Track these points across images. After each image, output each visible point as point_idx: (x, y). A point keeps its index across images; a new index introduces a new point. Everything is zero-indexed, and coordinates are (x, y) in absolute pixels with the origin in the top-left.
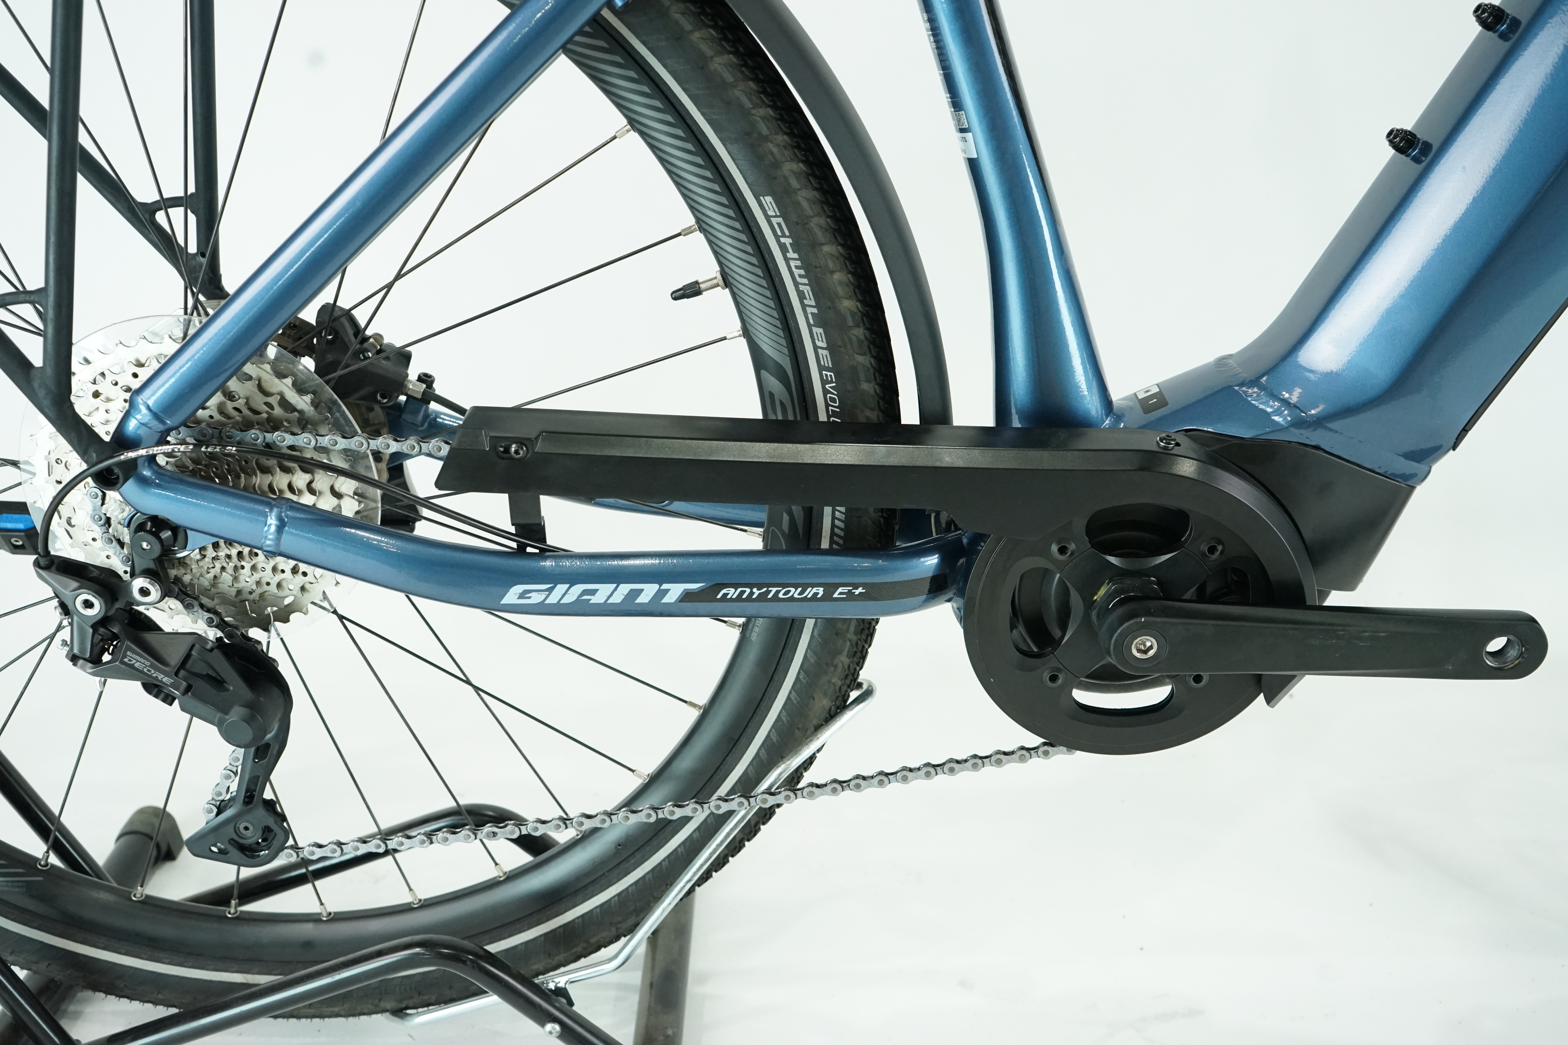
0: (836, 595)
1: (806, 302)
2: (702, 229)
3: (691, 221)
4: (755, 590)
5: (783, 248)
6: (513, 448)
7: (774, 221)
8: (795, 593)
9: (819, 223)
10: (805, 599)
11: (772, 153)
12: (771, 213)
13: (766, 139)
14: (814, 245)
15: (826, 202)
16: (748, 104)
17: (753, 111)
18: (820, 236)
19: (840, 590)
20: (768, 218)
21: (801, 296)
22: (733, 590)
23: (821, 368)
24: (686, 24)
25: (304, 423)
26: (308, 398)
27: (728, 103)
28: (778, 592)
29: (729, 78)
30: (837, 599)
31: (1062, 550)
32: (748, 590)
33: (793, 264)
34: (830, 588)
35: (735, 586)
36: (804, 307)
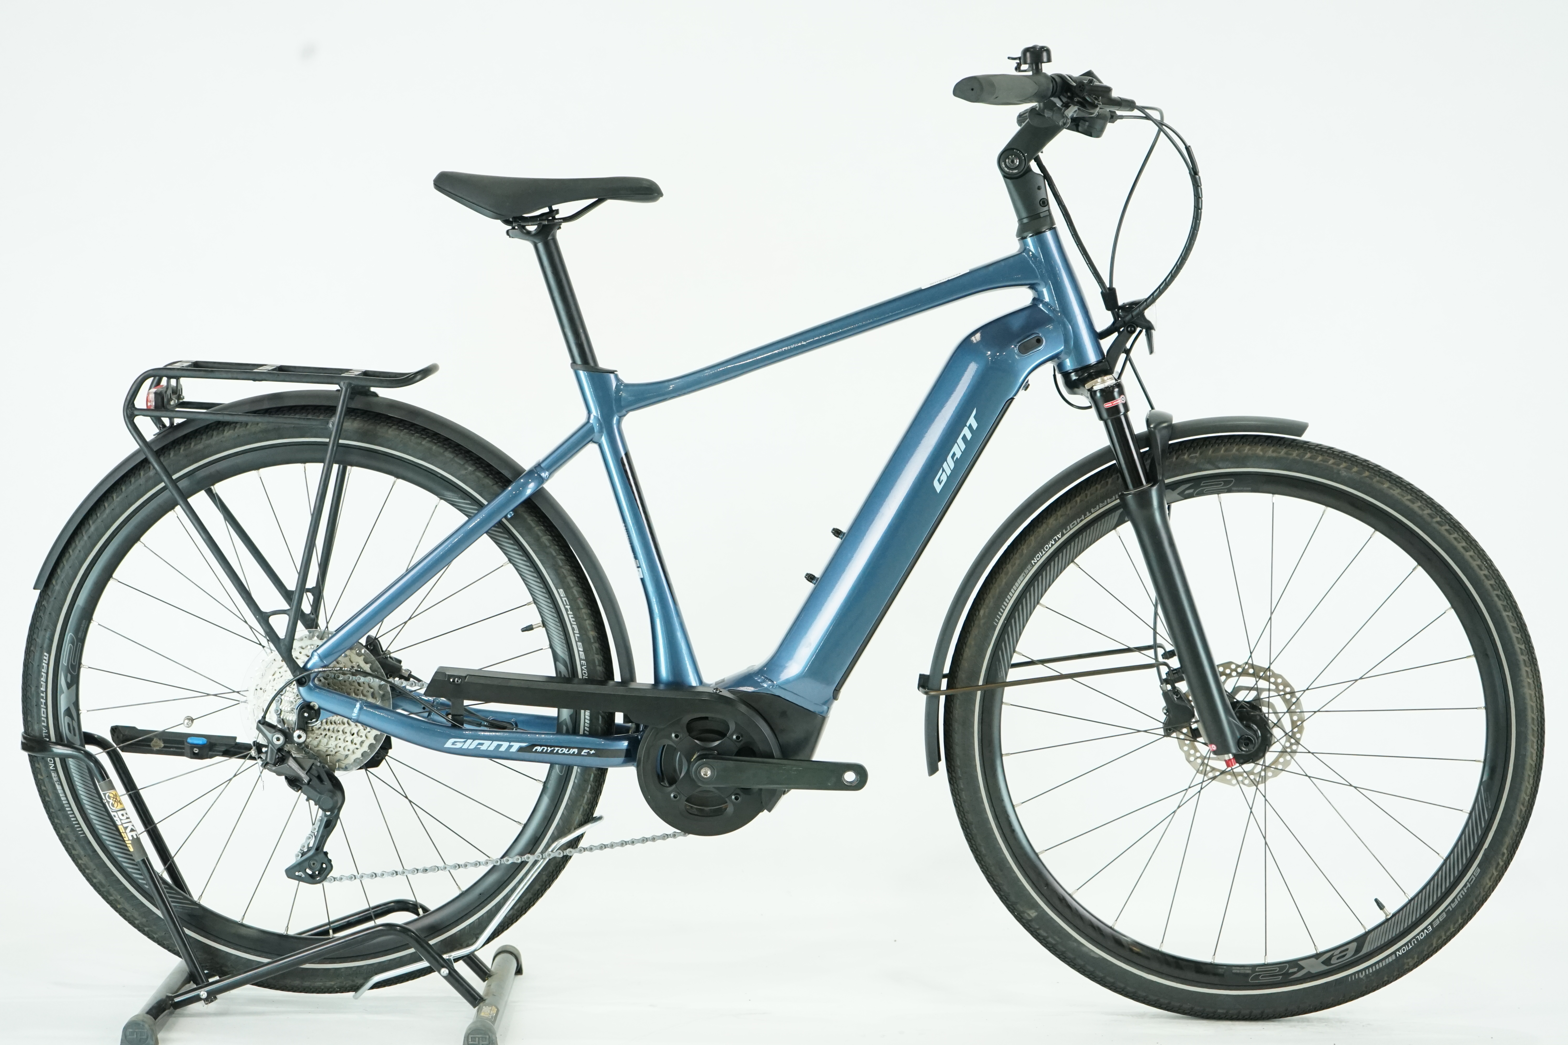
0: (583, 753)
1: (575, 632)
2: (535, 603)
3: (531, 599)
4: (549, 748)
5: (567, 610)
6: (456, 679)
7: (563, 599)
8: (565, 751)
9: (580, 601)
10: (570, 754)
11: (563, 573)
12: (562, 596)
13: (561, 567)
14: (579, 609)
15: (584, 592)
16: (554, 554)
17: (557, 557)
18: (581, 606)
19: (585, 751)
20: (561, 598)
21: (573, 629)
22: (539, 747)
23: (580, 660)
24: (533, 524)
25: (366, 674)
26: (369, 665)
27: (547, 553)
28: (558, 750)
29: (548, 544)
30: (583, 755)
31: (677, 736)
32: (546, 748)
33: (570, 616)
34: (580, 749)
35: (541, 746)
36: (574, 634)
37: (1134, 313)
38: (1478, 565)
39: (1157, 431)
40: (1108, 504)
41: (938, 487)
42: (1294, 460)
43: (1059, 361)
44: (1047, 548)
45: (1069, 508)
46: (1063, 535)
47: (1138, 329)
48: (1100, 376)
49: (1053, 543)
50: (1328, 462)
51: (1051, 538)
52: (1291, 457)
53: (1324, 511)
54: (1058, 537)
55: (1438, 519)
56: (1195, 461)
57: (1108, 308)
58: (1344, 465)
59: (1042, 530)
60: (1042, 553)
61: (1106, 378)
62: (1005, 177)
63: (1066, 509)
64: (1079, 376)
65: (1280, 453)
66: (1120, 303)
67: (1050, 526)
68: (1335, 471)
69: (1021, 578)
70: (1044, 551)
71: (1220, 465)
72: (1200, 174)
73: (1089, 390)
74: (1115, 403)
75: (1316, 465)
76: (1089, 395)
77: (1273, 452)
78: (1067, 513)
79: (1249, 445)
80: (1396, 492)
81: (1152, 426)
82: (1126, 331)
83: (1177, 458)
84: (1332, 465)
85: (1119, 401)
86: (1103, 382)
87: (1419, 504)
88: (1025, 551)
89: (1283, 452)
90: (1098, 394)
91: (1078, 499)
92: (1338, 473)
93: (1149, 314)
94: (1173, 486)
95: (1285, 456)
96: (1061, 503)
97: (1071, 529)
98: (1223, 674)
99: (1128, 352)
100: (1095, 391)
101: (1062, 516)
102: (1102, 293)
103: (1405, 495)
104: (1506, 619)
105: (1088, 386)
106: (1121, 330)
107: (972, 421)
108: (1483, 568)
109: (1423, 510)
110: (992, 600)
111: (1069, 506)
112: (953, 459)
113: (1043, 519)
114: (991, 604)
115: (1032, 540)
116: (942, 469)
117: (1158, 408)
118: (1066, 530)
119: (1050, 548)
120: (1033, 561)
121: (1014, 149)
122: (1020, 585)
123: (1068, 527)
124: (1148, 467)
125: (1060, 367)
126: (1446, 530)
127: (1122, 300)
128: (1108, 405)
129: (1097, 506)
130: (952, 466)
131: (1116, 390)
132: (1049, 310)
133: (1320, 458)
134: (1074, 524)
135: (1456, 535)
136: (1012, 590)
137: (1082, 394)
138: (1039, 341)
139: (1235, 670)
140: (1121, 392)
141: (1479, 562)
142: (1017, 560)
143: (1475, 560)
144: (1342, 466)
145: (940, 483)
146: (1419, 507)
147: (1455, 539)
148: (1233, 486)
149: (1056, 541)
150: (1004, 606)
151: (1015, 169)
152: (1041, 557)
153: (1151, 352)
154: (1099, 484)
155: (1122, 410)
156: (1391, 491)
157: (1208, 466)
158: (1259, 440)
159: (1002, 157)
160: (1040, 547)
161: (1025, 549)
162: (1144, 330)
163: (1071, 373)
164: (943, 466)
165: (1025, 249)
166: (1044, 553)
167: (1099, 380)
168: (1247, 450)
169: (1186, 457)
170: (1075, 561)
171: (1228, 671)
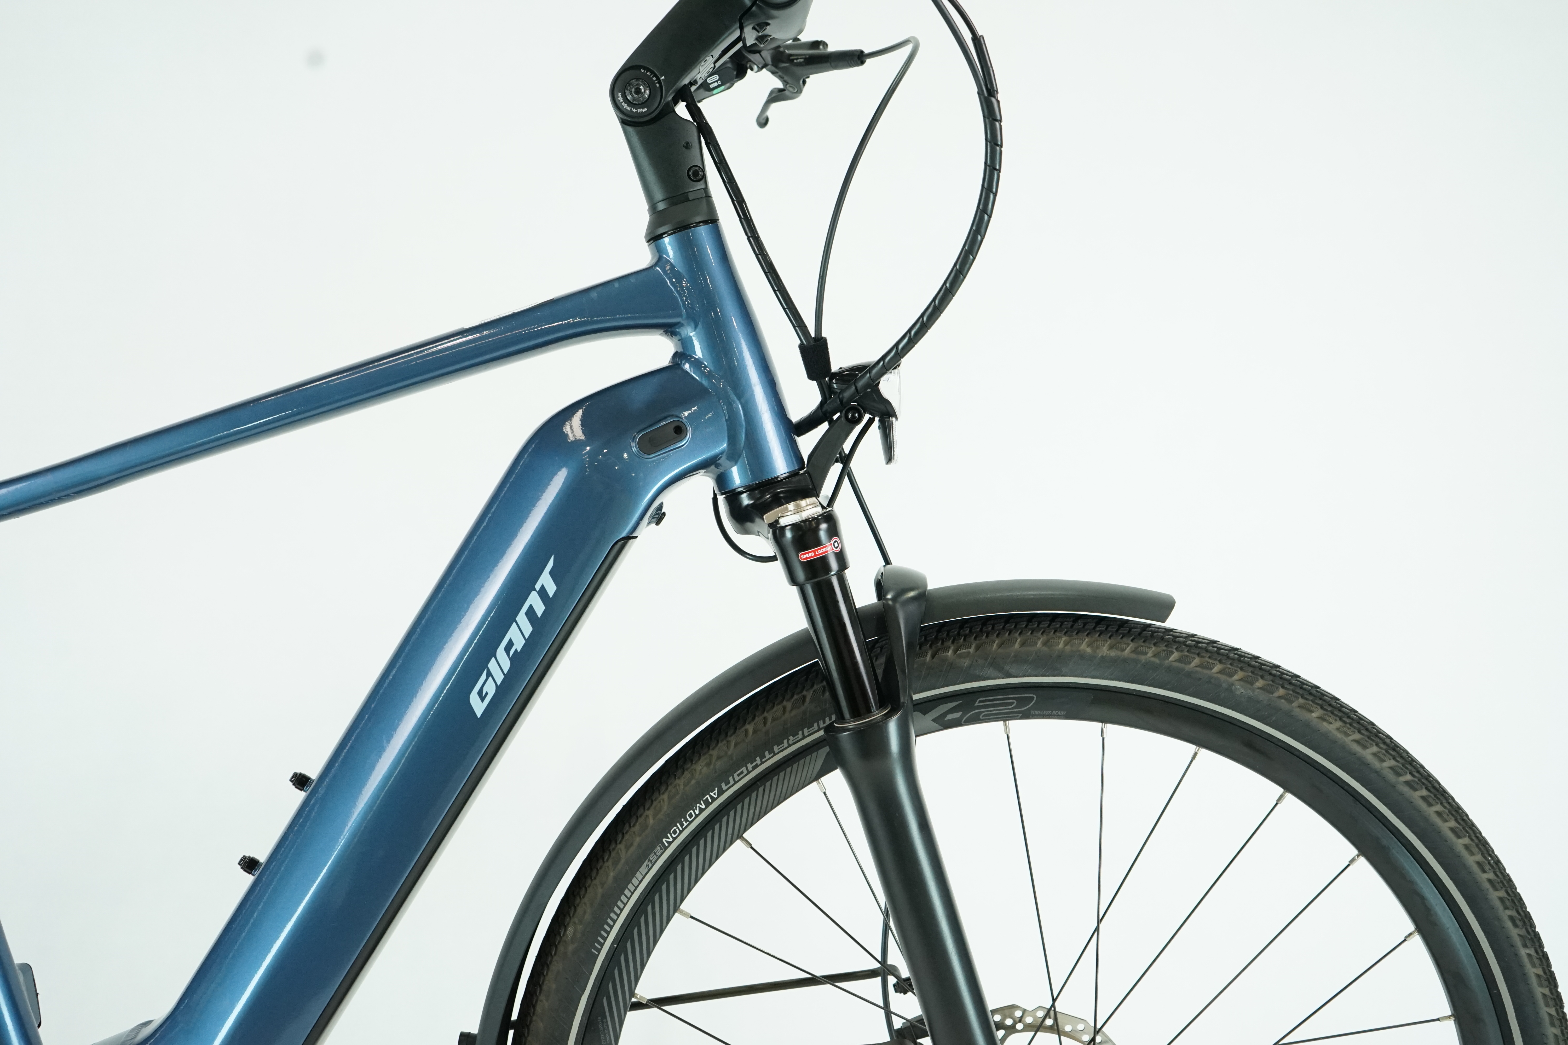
37: (860, 384)
38: (1478, 863)
39: (898, 606)
40: (804, 737)
41: (479, 707)
42: (1148, 666)
43: (718, 471)
44: (691, 816)
45: (733, 744)
46: (721, 792)
47: (867, 417)
48: (795, 500)
49: (703, 807)
50: (1211, 669)
51: (698, 798)
52: (1143, 658)
53: (1196, 754)
54: (711, 797)
55: (1408, 777)
56: (966, 662)
57: (811, 376)
58: (1240, 675)
59: (681, 784)
60: (682, 825)
61: (803, 503)
62: (623, 122)
63: (728, 747)
64: (756, 499)
65: (1123, 650)
66: (834, 368)
67: (697, 776)
68: (1224, 685)
69: (643, 869)
70: (686, 820)
71: (1012, 671)
72: (1000, 97)
73: (771, 525)
74: (820, 552)
75: (1189, 675)
76: (770, 536)
77: (1111, 648)
78: (729, 753)
79: (1065, 634)
80: (1332, 727)
81: (889, 596)
82: (843, 419)
83: (933, 657)
84: (1219, 676)
85: (828, 549)
86: (799, 510)
87: (1375, 749)
88: (651, 821)
89: (1128, 650)
90: (789, 534)
91: (750, 728)
92: (1229, 689)
93: (888, 386)
94: (925, 706)
95: (1133, 656)
96: (720, 733)
97: (735, 782)
98: (999, 1026)
99: (846, 460)
100: (784, 528)
101: (719, 758)
102: (802, 347)
103: (1349, 732)
104: (1526, 960)
105: (769, 517)
106: (835, 417)
107: (546, 581)
108: (1487, 867)
109: (1382, 761)
110: (589, 911)
111: (733, 740)
112: (508, 654)
113: (685, 762)
114: (588, 917)
115: (664, 801)
116: (485, 672)
117: (899, 561)
118: (727, 783)
119: (697, 816)
120: (664, 840)
121: (639, 67)
122: (640, 882)
123: (731, 779)
124: (880, 672)
125: (722, 481)
126: (1423, 798)
127: (838, 361)
128: (807, 555)
129: (785, 741)
130: (506, 665)
131: (824, 526)
132: (702, 373)
133: (1197, 661)
134: (742, 772)
135: (1438, 808)
136: (627, 892)
137: (758, 534)
138: (679, 430)
139: (1020, 1020)
140: (834, 531)
141: (1479, 857)
142: (635, 837)
143: (1472, 854)
144: (1236, 677)
145: (483, 699)
146: (1375, 755)
147: (1438, 814)
148: (1034, 707)
149: (708, 804)
150: (612, 919)
151: (643, 105)
152: (681, 832)
153: (890, 457)
154: (788, 700)
155: (834, 565)
156: (1325, 724)
157: (991, 671)
158: (1085, 624)
159: (618, 82)
160: (679, 814)
161: (650, 817)
162: (877, 419)
163: (741, 493)
164: (489, 666)
165: (660, 259)
166: (685, 824)
167: (791, 506)
168: (1061, 643)
169: (950, 653)
170: (744, 835)
171: (1009, 1022)
